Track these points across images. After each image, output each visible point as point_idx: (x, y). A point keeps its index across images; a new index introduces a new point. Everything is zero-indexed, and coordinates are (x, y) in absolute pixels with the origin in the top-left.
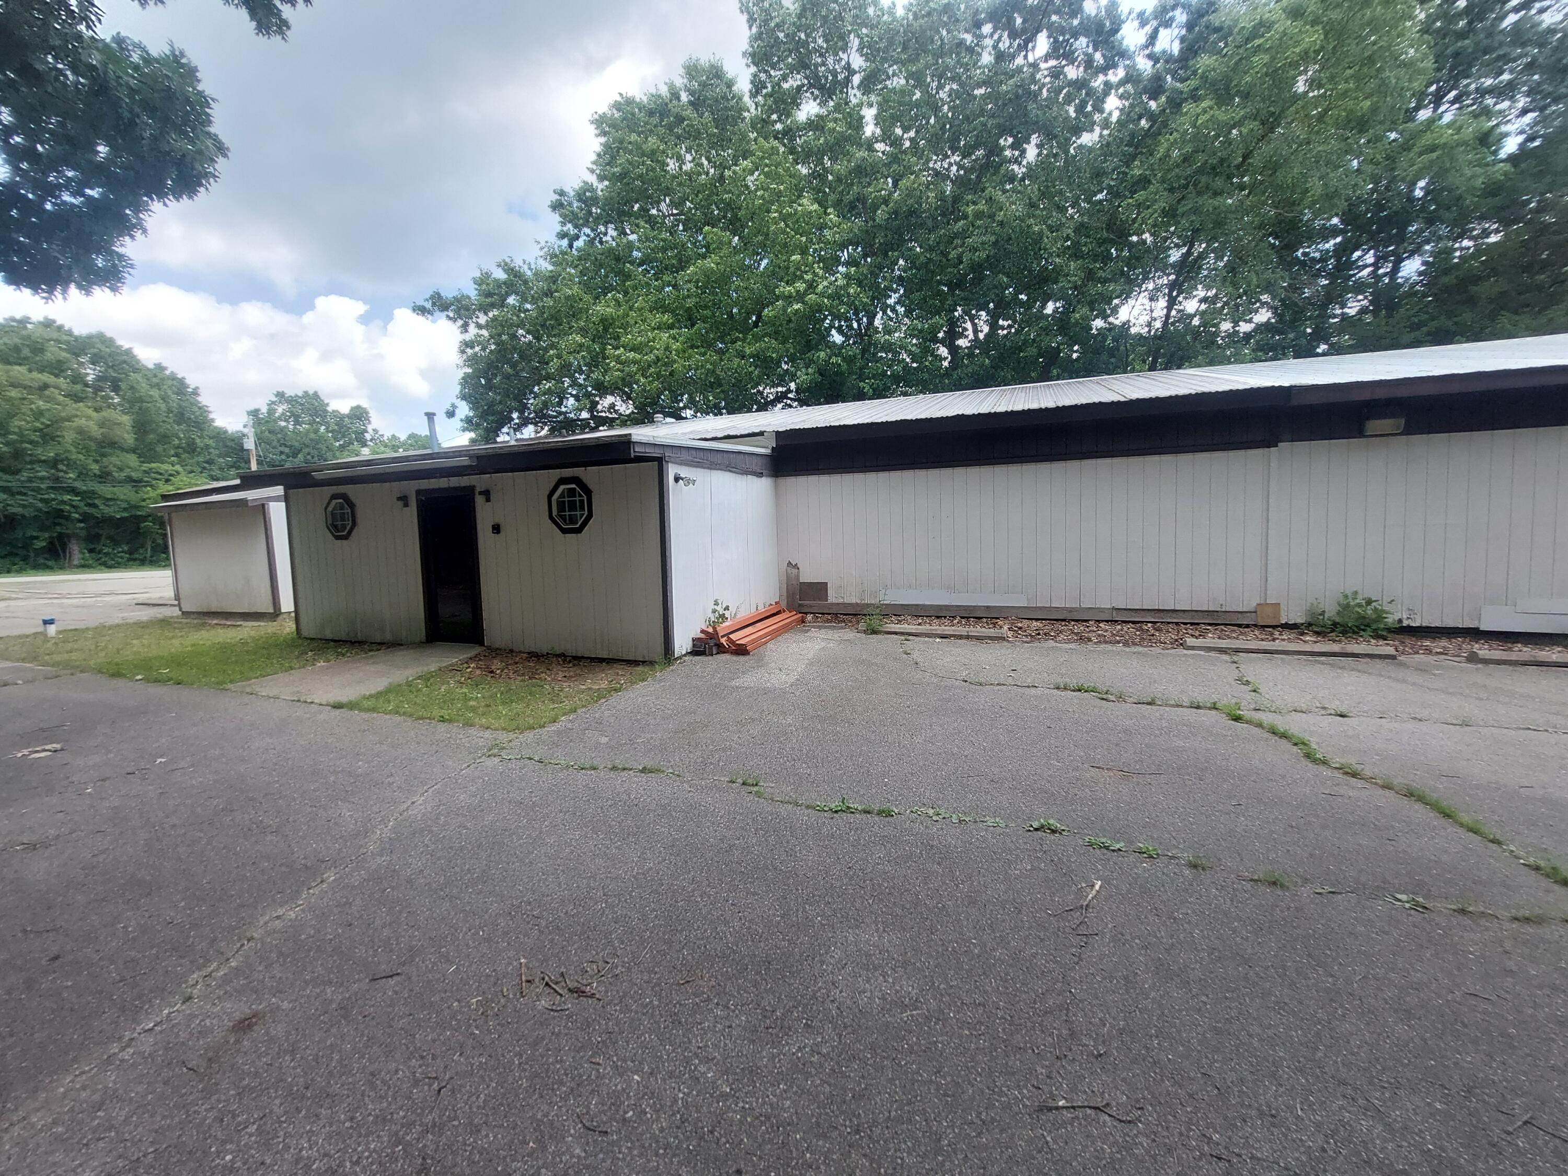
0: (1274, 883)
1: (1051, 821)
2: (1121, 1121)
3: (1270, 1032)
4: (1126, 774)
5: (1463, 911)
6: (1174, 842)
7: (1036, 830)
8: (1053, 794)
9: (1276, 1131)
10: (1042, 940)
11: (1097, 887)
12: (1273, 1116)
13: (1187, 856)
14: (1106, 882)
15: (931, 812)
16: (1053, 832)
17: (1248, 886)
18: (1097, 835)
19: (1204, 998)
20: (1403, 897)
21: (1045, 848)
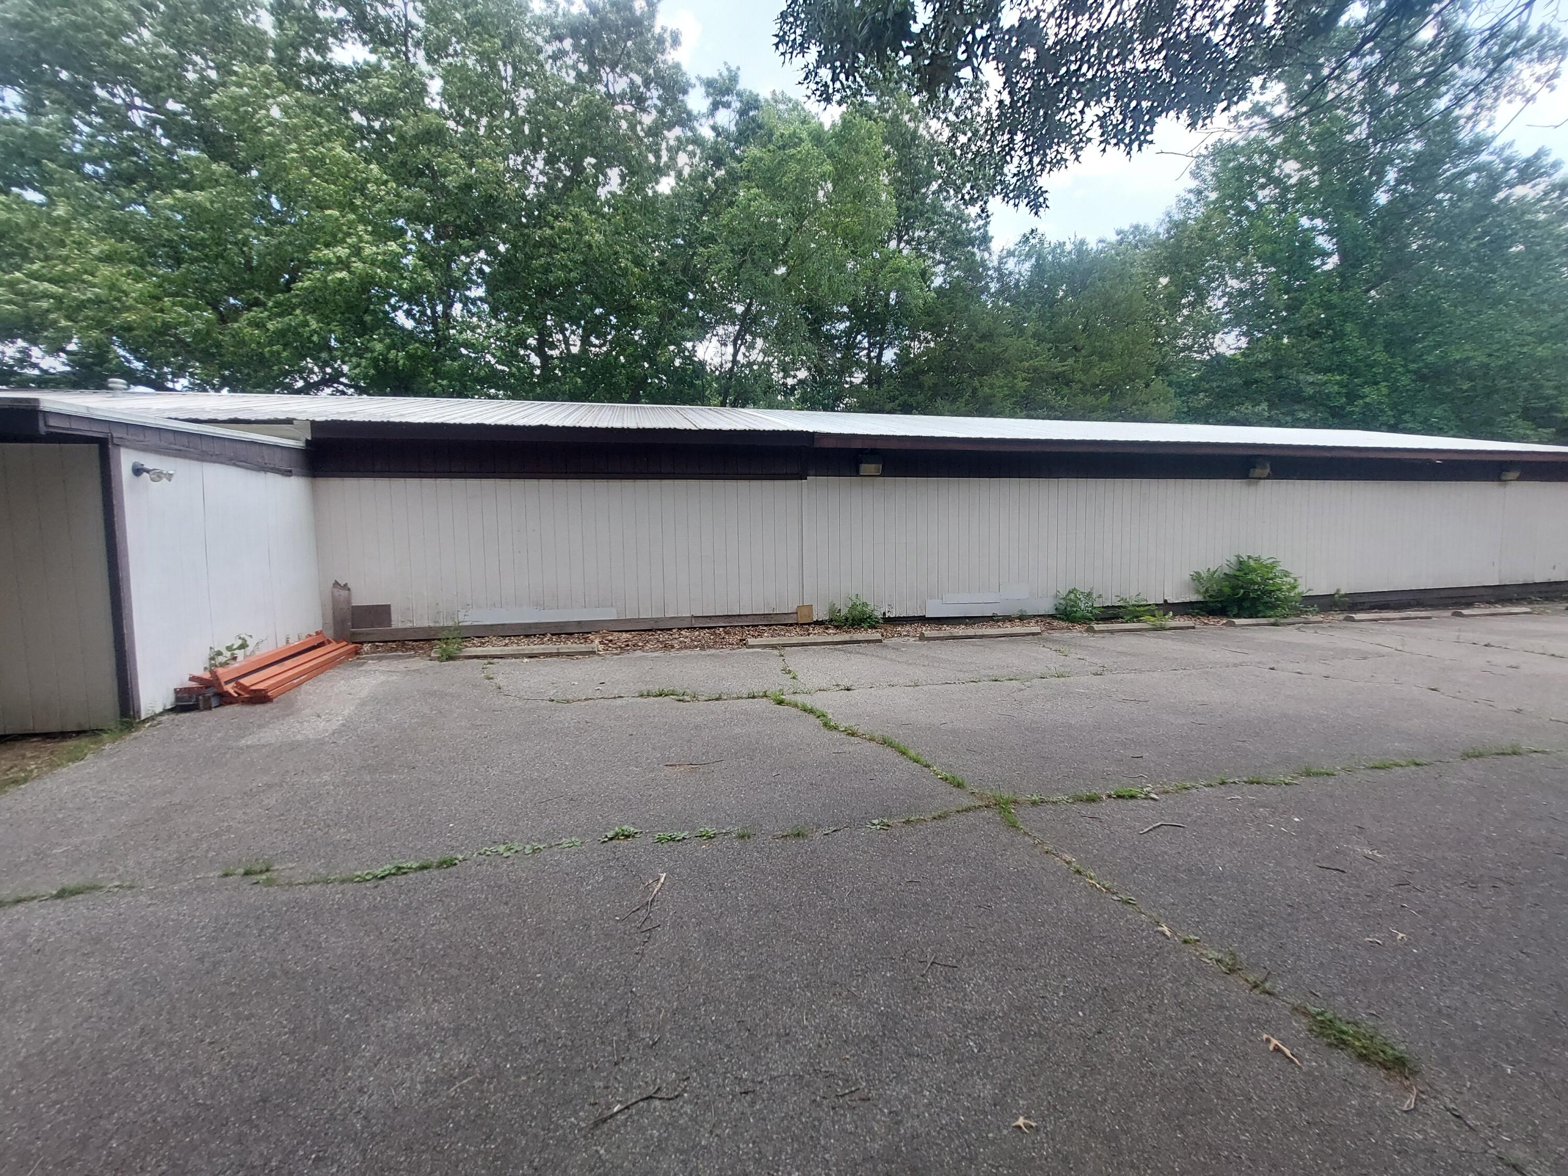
0: (798, 835)
1: (625, 828)
2: (669, 1099)
3: (788, 963)
4: (694, 765)
5: (908, 822)
6: (728, 819)
7: (611, 839)
8: (629, 800)
9: (788, 1047)
10: (608, 949)
11: (662, 880)
12: (787, 1035)
13: (737, 829)
14: (670, 872)
15: (502, 848)
16: (627, 837)
17: (780, 842)
18: (666, 830)
19: (743, 953)
20: (876, 822)
21: (618, 854)
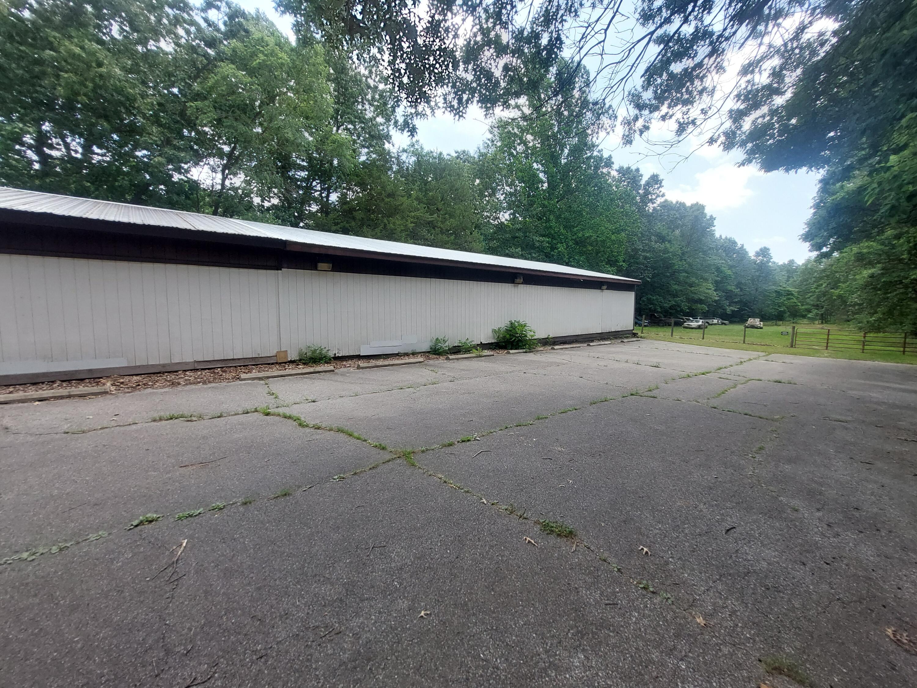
0: (285, 495)
1: (148, 516)
2: (204, 682)
3: (284, 573)
4: (204, 464)
5: (355, 474)
6: (234, 495)
7: (136, 526)
8: (150, 496)
9: (287, 621)
10: (142, 602)
11: (184, 545)
12: (287, 614)
13: (241, 500)
14: (190, 538)
15: (25, 555)
16: (151, 522)
17: (273, 501)
18: (184, 511)
19: (252, 575)
20: (336, 477)
21: (144, 535)
